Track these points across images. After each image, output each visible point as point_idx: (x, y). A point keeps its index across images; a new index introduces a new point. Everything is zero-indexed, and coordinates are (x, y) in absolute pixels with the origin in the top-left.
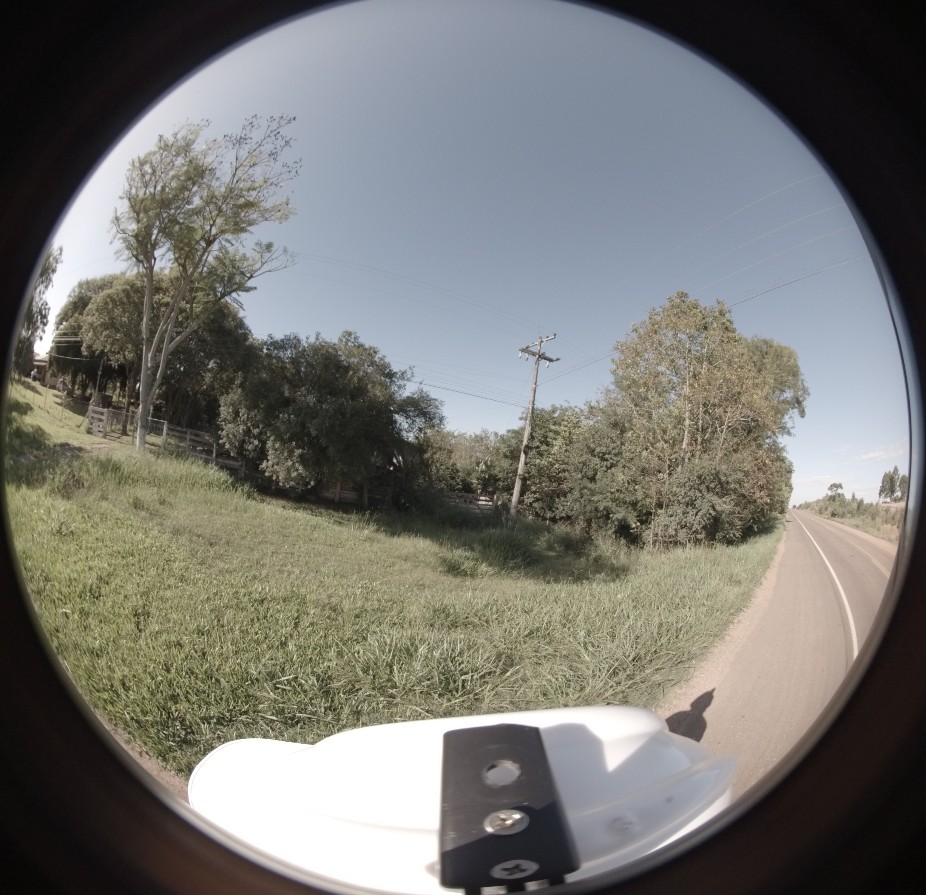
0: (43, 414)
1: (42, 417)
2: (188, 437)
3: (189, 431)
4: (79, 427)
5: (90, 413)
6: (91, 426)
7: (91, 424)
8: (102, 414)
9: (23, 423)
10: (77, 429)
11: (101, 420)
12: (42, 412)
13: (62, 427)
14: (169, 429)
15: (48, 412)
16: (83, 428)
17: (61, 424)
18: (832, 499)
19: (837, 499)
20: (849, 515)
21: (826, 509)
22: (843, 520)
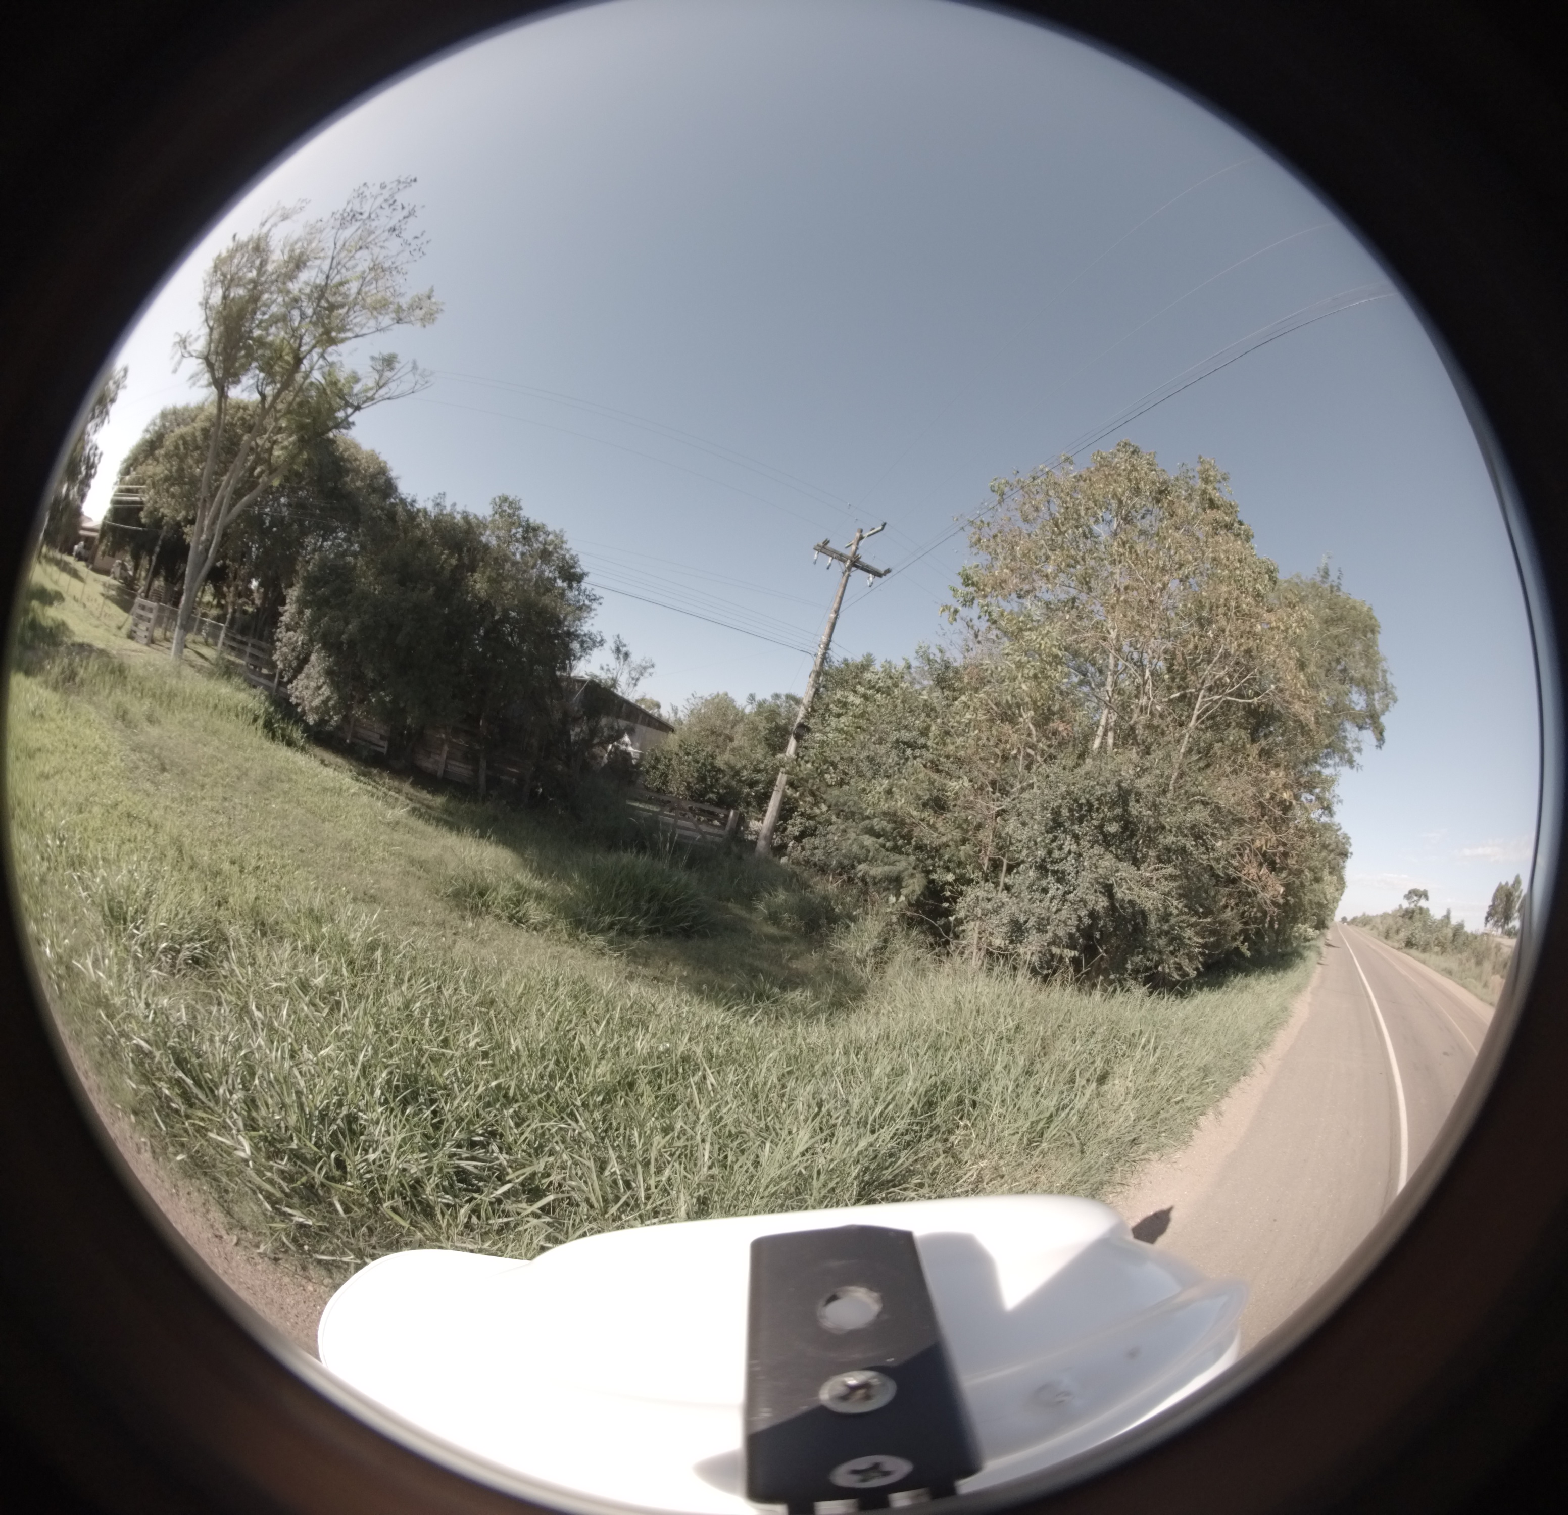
0: (77, 607)
1: (73, 612)
2: (249, 650)
3: (251, 641)
4: (120, 628)
5: (136, 609)
6: (134, 628)
7: (136, 625)
8: (151, 610)
9: (44, 615)
10: (114, 630)
11: (149, 620)
12: (76, 604)
13: (97, 627)
14: (226, 636)
15: (85, 606)
16: (124, 631)
17: (96, 622)
18: (1409, 915)
19: (1417, 916)
20: (1437, 949)
21: (1397, 932)
22: (1425, 956)
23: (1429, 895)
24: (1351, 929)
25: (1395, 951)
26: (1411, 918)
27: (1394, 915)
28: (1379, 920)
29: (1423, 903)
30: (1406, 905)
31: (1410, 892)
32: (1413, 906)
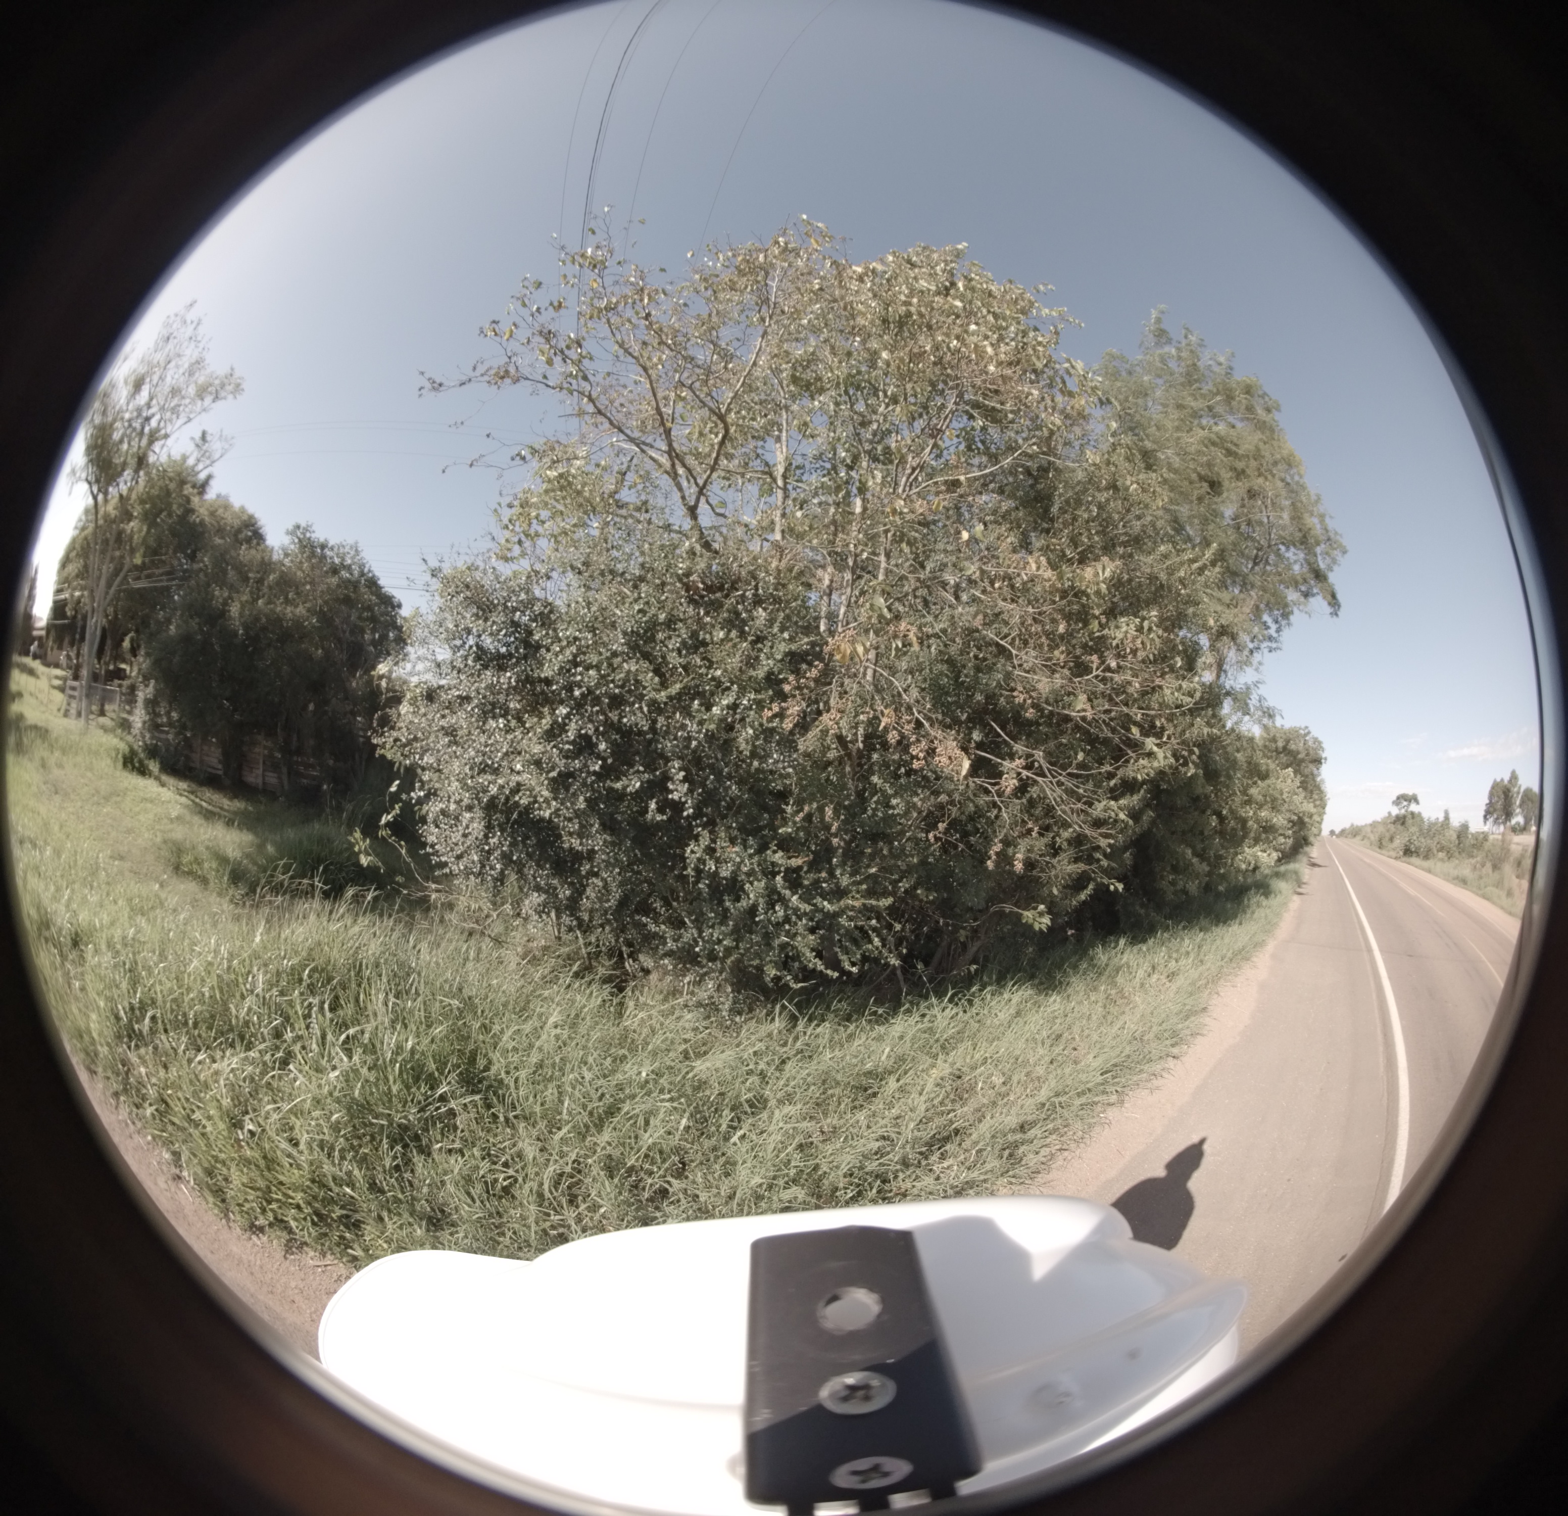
18: (1401, 821)
19: (1409, 821)
20: (1441, 855)
21: (1391, 839)
22: (1426, 864)
23: (1419, 798)
24: (1340, 842)
25: (1392, 861)
26: (1403, 824)
27: (1384, 822)
28: (1369, 829)
29: (1413, 807)
30: (1395, 811)
31: (1398, 798)
32: (1403, 811)
